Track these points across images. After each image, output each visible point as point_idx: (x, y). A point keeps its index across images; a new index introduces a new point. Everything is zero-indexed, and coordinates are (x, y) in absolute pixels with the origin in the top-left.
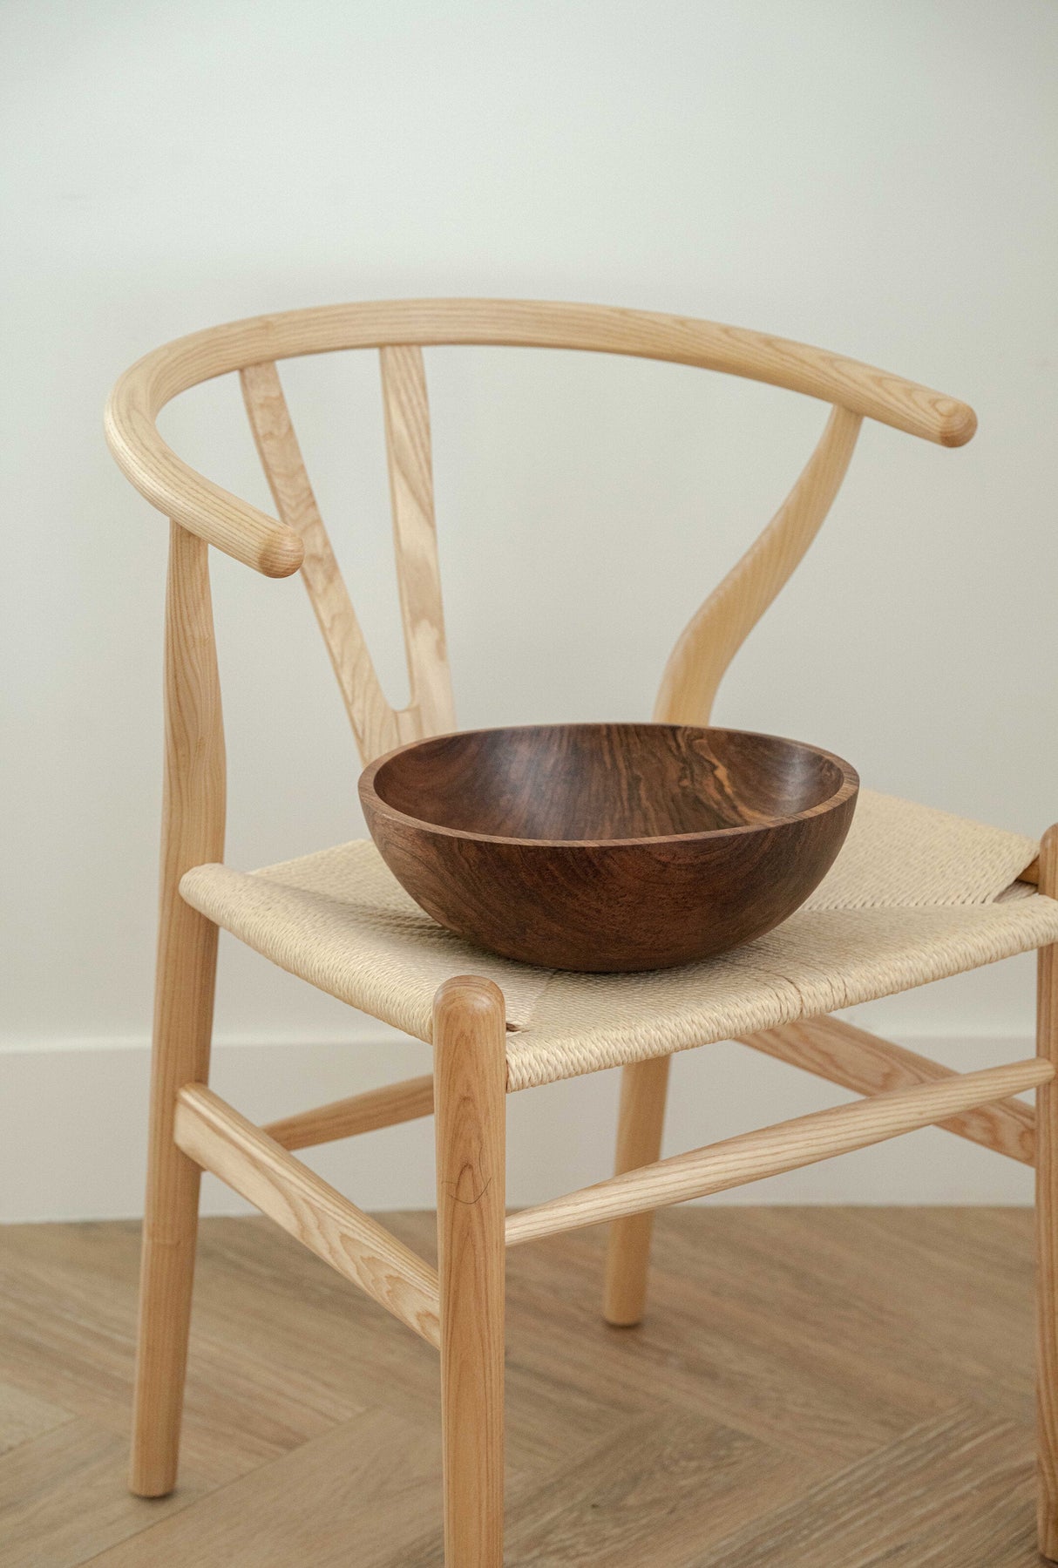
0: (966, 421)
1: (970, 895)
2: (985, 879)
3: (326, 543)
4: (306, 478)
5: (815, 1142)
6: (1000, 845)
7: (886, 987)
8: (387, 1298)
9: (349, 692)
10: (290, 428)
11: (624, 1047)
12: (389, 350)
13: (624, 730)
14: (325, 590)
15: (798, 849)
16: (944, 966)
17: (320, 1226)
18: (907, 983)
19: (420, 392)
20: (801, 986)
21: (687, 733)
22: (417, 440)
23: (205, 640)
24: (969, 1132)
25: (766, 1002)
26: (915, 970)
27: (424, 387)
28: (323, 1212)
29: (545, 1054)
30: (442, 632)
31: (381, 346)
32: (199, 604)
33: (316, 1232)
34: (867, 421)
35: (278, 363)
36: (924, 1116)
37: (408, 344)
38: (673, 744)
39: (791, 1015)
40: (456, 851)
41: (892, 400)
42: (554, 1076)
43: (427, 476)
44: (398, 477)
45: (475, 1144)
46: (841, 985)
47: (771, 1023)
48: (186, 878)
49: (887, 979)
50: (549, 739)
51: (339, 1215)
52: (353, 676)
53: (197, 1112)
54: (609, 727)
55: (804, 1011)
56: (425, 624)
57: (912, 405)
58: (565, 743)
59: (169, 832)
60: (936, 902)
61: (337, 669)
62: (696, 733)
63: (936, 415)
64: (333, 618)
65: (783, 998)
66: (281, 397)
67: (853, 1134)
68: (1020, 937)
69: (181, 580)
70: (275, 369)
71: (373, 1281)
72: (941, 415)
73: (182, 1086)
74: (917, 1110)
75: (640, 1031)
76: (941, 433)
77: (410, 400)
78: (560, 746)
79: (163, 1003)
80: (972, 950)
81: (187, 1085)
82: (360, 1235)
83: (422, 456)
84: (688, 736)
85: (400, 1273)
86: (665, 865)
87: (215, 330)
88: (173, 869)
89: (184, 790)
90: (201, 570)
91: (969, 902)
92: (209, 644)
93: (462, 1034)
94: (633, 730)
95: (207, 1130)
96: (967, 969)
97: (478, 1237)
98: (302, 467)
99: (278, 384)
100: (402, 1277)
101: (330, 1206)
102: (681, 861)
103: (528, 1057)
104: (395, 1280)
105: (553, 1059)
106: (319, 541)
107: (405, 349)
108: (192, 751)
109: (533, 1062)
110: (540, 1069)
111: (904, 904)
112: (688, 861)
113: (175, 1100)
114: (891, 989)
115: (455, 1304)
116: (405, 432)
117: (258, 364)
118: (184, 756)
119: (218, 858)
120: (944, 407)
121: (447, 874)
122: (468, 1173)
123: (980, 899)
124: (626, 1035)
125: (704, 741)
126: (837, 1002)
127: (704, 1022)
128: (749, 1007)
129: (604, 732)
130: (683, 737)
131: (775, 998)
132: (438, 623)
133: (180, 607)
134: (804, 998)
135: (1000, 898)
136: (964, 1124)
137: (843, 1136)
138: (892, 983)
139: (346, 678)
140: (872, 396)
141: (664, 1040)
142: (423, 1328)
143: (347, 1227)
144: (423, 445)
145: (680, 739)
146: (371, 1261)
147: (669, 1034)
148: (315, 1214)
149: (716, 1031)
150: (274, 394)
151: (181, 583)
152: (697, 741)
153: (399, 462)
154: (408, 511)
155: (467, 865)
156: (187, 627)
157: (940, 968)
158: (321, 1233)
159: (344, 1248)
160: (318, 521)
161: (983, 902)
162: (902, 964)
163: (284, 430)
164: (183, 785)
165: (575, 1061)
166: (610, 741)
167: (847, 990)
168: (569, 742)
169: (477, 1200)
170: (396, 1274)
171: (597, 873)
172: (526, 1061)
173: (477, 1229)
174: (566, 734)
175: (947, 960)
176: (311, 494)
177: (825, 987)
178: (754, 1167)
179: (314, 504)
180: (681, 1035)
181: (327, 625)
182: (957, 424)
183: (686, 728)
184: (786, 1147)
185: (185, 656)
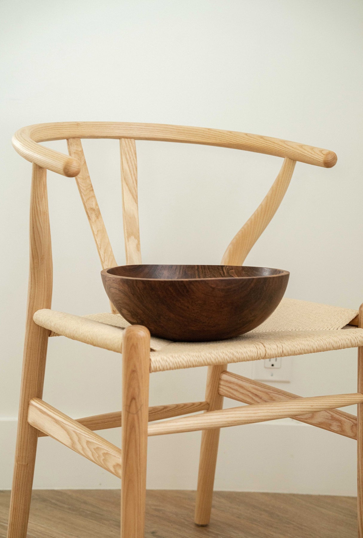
0: (333, 157)
1: (332, 327)
2: (338, 322)
3: (97, 205)
4: (90, 181)
5: (271, 411)
6: (344, 312)
7: (298, 350)
8: (102, 462)
9: (102, 258)
10: (85, 162)
11: (196, 359)
12: (123, 139)
13: (204, 267)
14: (95, 221)
15: (265, 289)
16: (321, 345)
17: (79, 440)
18: (307, 350)
19: (134, 155)
20: (265, 345)
21: (227, 267)
22: (132, 172)
23: (45, 213)
24: (333, 428)
25: (252, 349)
26: (309, 345)
27: (136, 154)
28: (80, 434)
29: (165, 358)
30: (139, 241)
31: (119, 138)
32: (42, 197)
33: (77, 443)
34: (298, 163)
35: (82, 140)
36: (313, 407)
37: (130, 138)
38: (222, 272)
39: (261, 355)
40: (135, 285)
41: (306, 152)
42: (168, 367)
43: (135, 185)
44: (125, 184)
45: (137, 389)
46: (281, 347)
47: (254, 357)
48: (36, 313)
49: (299, 347)
50: (175, 270)
51: (86, 434)
52: (105, 253)
53: (36, 407)
54: (198, 266)
55: (267, 355)
56: (132, 238)
57: (313, 153)
58: (181, 271)
59: (30, 295)
60: (319, 329)
61: (99, 249)
62: (231, 268)
63: (322, 155)
64: (98, 231)
65: (258, 348)
66: (82, 151)
67: (286, 410)
68: (351, 340)
69: (36, 186)
70: (80, 140)
71: (98, 457)
72: (324, 155)
73: (31, 399)
74: (311, 404)
75: (203, 353)
76: (324, 161)
77: (130, 158)
78: (179, 273)
79: (26, 365)
80: (332, 341)
81: (33, 399)
82: (93, 440)
83: (134, 178)
84: (228, 269)
85: (107, 451)
86: (214, 288)
87: (58, 123)
88: (32, 310)
89: (36, 278)
90: (43, 183)
91: (332, 329)
92: (46, 214)
93: (133, 345)
94: (207, 267)
95: (39, 413)
96: (330, 350)
97: (137, 429)
98: (89, 177)
99: (81, 146)
100: (108, 452)
101: (83, 432)
102: (219, 288)
103: (158, 358)
104: (105, 454)
105: (168, 360)
106: (94, 203)
107: (129, 140)
108: (40, 260)
109: (161, 360)
110: (163, 363)
111: (307, 330)
112: (222, 287)
113: (28, 404)
114: (300, 351)
115: (127, 455)
116: (128, 168)
117: (74, 138)
118: (36, 263)
119: (48, 307)
120: (325, 152)
121: (131, 295)
122: (134, 402)
123: (336, 328)
124: (197, 354)
125: (233, 271)
126: (279, 352)
127: (227, 353)
128: (245, 350)
129: (196, 268)
130: (225, 269)
131: (256, 348)
132: (138, 238)
133: (36, 198)
134: (267, 350)
135: (343, 328)
136: (330, 425)
137: (282, 410)
138: (301, 349)
139: (102, 253)
140: (299, 152)
141: (212, 358)
142: (115, 471)
143: (89, 438)
144: (134, 174)
145: (224, 270)
146: (97, 449)
147: (214, 356)
148: (77, 435)
149: (232, 357)
150: (80, 149)
151: (36, 188)
152: (231, 271)
153: (125, 179)
154: (128, 197)
155: (139, 291)
156: (38, 206)
157: (319, 346)
158: (79, 443)
159: (88, 447)
160: (94, 196)
161: (337, 329)
162: (305, 342)
163: (83, 163)
164: (36, 276)
165: (177, 362)
166: (198, 271)
167: (283, 348)
168: (183, 271)
169: (137, 412)
170: (106, 452)
171: (188, 291)
172: (158, 359)
173: (137, 425)
174: (182, 268)
175: (323, 344)
176: (92, 186)
177: (275, 347)
178: (247, 417)
179: (93, 190)
180: (218, 357)
181: (96, 233)
182: (330, 158)
183: (227, 266)
184: (259, 411)
185: (37, 218)
